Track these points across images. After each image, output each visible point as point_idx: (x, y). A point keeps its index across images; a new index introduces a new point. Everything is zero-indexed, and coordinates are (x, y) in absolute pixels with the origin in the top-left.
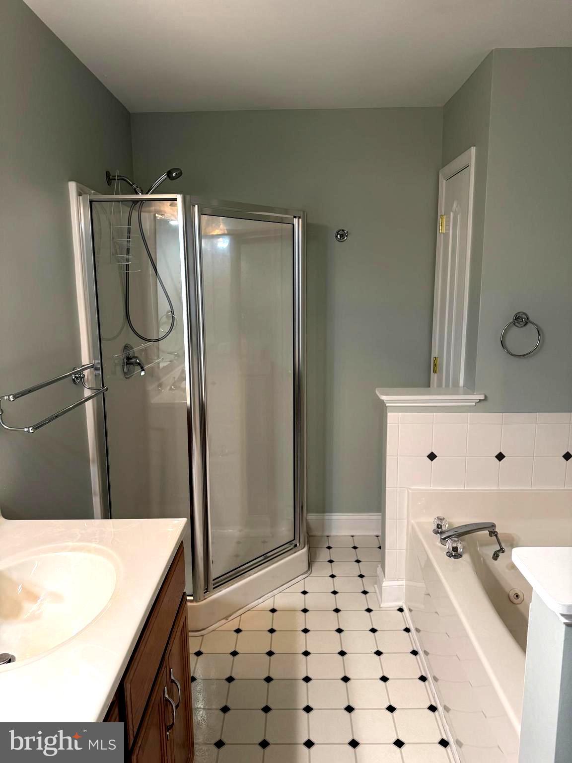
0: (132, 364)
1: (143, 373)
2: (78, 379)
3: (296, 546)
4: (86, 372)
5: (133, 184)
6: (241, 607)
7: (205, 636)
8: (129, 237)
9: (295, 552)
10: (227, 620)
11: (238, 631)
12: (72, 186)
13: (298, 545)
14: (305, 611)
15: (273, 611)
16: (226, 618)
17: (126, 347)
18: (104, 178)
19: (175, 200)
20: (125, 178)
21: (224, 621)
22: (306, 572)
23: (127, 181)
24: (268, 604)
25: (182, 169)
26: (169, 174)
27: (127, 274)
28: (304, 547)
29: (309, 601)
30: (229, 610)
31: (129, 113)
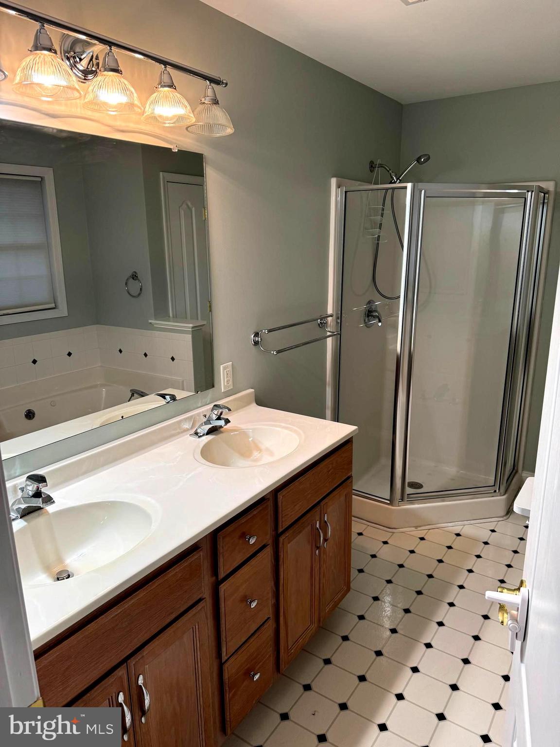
0: (372, 316)
1: (380, 324)
2: (323, 325)
3: (495, 491)
4: (330, 319)
5: (390, 170)
6: (430, 523)
7: (394, 534)
8: (382, 215)
9: (493, 497)
10: (416, 528)
11: (422, 539)
12: (334, 181)
13: (497, 491)
14: (486, 543)
15: (458, 535)
16: (416, 527)
17: (369, 302)
18: (368, 166)
19: (406, 188)
20: (386, 167)
21: (413, 529)
22: (502, 517)
23: (386, 169)
24: (457, 529)
25: (430, 155)
26: (418, 160)
27: (378, 244)
28: (504, 495)
29: (493, 538)
30: (419, 522)
31: (402, 105)
